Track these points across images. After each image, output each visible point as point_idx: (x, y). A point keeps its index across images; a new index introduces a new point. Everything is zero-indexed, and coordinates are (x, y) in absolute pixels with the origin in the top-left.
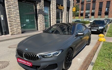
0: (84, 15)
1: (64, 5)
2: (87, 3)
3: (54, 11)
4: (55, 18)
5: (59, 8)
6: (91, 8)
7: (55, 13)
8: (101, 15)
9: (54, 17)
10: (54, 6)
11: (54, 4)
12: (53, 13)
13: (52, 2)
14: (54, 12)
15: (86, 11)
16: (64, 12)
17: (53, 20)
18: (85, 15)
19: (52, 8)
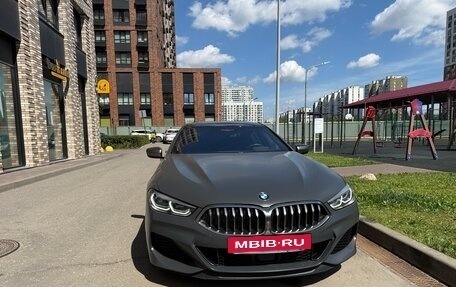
0: (114, 113)
1: (67, 64)
2: (119, 70)
3: (37, 85)
4: (40, 114)
5: (53, 73)
6: (137, 89)
7: (39, 93)
8: (173, 115)
9: (37, 112)
10: (32, 62)
11: (32, 53)
12: (30, 91)
13: (22, 41)
14: (35, 90)
15: (120, 101)
16: (69, 94)
17: (32, 126)
18: (120, 115)
19: (28, 72)
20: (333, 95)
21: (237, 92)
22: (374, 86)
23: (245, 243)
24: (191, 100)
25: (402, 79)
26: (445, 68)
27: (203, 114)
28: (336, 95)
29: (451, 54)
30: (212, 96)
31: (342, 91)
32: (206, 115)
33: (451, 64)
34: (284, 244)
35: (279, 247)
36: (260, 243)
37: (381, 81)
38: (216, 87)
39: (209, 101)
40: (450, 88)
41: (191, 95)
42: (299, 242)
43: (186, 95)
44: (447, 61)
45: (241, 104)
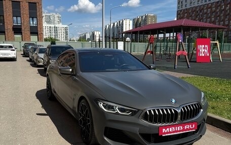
8: (4, 32)
20: (114, 24)
21: (49, 17)
22: (138, 19)
23: (168, 129)
24: (19, 22)
25: (154, 16)
26: (178, 11)
27: (29, 33)
28: (116, 24)
29: (180, 3)
30: (35, 20)
31: (120, 22)
32: (31, 33)
33: (181, 9)
34: (186, 128)
35: (184, 130)
36: (175, 129)
37: (142, 17)
38: (38, 14)
39: (33, 23)
40: (183, 24)
41: (19, 19)
42: (192, 126)
43: (15, 18)
44: (178, 7)
45: (52, 26)
